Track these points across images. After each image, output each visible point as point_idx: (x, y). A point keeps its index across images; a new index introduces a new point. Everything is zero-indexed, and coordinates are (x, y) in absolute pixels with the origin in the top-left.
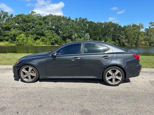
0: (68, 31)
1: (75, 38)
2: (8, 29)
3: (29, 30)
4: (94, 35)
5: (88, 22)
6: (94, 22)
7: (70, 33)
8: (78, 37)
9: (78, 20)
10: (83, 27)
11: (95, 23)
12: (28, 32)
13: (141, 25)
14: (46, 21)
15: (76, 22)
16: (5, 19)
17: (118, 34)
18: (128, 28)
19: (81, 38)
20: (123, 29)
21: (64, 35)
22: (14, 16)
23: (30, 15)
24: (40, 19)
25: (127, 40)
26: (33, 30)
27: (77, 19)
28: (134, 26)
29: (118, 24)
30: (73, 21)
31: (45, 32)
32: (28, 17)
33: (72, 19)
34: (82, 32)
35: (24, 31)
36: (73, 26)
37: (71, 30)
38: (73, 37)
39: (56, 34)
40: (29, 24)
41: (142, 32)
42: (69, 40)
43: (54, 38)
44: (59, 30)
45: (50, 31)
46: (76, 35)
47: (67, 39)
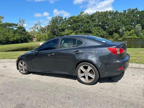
0: (115, 25)
1: (123, 32)
2: (63, 30)
3: (78, 29)
5: (138, 13)
7: (117, 27)
9: (127, 11)
10: (133, 18)
12: (77, 31)
14: (94, 18)
15: (124, 15)
16: (61, 23)
19: (129, 30)
21: (110, 29)
22: (67, 19)
23: (79, 16)
24: (88, 18)
26: (82, 29)
27: (125, 11)
30: (121, 14)
31: (92, 29)
32: (78, 18)
34: (131, 25)
35: (75, 31)
36: (120, 19)
37: (119, 23)
38: (121, 30)
39: (102, 29)
40: (78, 24)
42: (116, 34)
43: (100, 34)
44: (106, 25)
45: (96, 27)
46: (124, 28)
47: (114, 33)
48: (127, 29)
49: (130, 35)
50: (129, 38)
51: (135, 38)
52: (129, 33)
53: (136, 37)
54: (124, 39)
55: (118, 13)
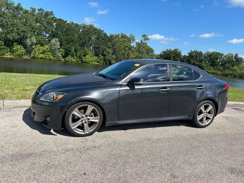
0: (17, 29)
1: (32, 45)
4: (66, 42)
5: (55, 20)
6: (66, 22)
7: (22, 34)
8: (38, 44)
9: (37, 12)
10: (47, 26)
11: (68, 24)
13: (132, 37)
15: (33, 15)
17: (102, 47)
18: (117, 39)
19: (42, 45)
20: (109, 40)
21: (8, 36)
25: (114, 56)
27: (34, 10)
28: (124, 36)
29: (103, 31)
30: (26, 12)
33: (24, 8)
34: (44, 36)
37: (24, 28)
38: (28, 41)
41: (133, 47)
42: (19, 47)
46: (34, 39)
47: (15, 44)
48: (38, 42)
49: (43, 53)
50: (41, 58)
51: (51, 60)
52: (42, 49)
53: (52, 58)
54: (34, 58)
55: (22, 9)
